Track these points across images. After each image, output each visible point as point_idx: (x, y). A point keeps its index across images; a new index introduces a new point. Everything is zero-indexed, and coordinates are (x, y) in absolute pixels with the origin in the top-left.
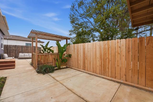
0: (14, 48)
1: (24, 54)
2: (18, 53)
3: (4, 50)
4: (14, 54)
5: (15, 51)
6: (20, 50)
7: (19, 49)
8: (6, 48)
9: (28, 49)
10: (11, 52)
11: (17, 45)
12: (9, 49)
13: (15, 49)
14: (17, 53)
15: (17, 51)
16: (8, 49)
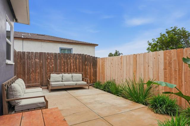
0: (37, 60)
1: (61, 75)
2: (46, 73)
3: (15, 65)
4: (37, 77)
5: (40, 67)
6: (51, 65)
7: (49, 63)
8: (20, 61)
9: (69, 61)
10: (31, 70)
11: (45, 53)
12: (27, 64)
13: (40, 62)
14: (44, 74)
15: (44, 68)
16: (24, 63)
